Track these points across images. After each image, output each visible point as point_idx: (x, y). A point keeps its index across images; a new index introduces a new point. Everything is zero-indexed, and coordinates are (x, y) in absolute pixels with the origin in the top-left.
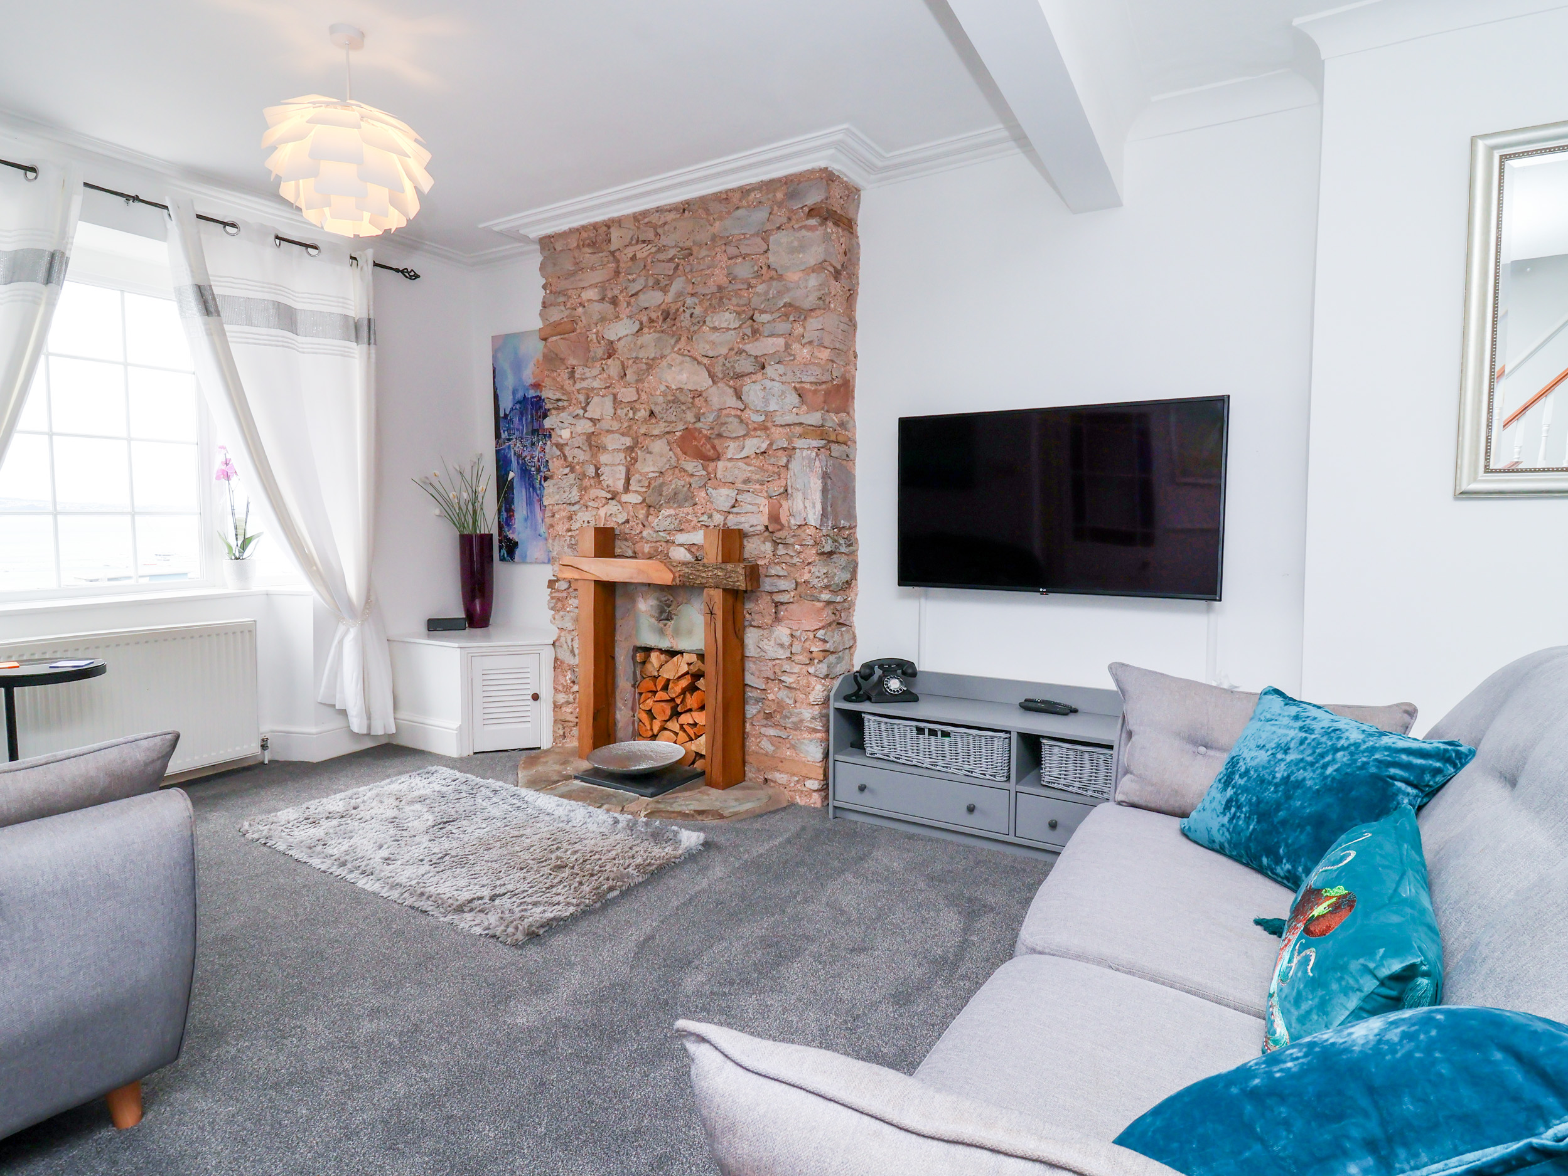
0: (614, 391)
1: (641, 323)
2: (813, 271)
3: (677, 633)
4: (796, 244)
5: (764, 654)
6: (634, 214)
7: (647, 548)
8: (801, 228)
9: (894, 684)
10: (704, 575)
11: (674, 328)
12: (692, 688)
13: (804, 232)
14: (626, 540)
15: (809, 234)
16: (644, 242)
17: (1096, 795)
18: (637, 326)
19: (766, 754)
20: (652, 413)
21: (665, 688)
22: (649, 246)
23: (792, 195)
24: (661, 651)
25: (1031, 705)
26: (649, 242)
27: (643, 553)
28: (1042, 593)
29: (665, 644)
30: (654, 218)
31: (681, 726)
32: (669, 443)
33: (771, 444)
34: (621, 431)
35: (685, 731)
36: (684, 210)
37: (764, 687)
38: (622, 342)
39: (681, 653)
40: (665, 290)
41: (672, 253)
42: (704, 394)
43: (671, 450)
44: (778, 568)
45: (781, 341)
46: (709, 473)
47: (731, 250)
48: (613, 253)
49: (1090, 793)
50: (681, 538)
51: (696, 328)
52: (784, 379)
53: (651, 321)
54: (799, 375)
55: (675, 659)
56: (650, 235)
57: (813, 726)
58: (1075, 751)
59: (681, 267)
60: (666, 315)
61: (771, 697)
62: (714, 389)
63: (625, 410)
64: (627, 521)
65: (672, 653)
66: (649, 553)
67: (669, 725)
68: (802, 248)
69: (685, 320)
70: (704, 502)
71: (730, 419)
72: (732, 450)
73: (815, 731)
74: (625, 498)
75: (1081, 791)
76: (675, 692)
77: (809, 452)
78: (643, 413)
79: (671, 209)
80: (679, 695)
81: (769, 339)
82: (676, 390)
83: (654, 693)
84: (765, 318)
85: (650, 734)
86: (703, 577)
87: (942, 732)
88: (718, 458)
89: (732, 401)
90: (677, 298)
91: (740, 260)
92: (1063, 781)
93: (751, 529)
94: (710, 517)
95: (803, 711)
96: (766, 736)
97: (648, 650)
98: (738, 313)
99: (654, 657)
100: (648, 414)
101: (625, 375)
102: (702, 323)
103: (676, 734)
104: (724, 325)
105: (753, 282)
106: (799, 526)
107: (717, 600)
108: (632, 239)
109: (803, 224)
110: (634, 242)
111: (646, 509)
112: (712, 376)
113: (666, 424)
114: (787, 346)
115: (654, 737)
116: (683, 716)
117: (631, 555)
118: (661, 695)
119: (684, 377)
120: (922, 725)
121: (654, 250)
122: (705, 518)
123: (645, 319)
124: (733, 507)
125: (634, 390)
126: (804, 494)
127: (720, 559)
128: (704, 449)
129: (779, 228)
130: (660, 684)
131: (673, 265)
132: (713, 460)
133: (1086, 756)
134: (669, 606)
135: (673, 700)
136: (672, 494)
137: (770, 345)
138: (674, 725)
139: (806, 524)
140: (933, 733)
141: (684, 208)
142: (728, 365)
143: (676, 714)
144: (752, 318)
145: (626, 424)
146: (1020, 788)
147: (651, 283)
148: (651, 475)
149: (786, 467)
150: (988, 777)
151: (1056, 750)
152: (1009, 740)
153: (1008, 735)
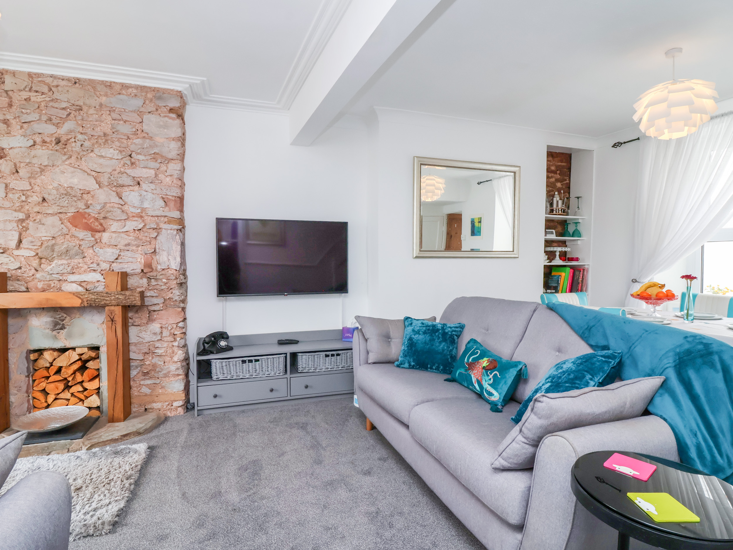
0: (5, 181)
1: (35, 142)
2: (173, 140)
3: (69, 336)
4: (161, 123)
5: (142, 340)
6: (29, 72)
7: (40, 285)
8: (165, 116)
9: (223, 343)
10: (108, 299)
11: (65, 150)
12: (83, 368)
13: (166, 119)
14: (18, 280)
15: (170, 121)
16: (37, 92)
17: (320, 371)
18: (31, 143)
19: (146, 395)
20: (44, 200)
21: (59, 371)
22: (44, 96)
23: (160, 98)
24: (54, 350)
25: (281, 342)
26: (43, 93)
27: (37, 288)
28: (285, 295)
29: (59, 345)
30: (49, 80)
31: (72, 394)
32: (61, 220)
33: (145, 226)
34: (14, 208)
35: (75, 397)
36: (75, 83)
37: (142, 358)
38: (16, 151)
39: (74, 349)
40: (57, 125)
41: (64, 105)
42: (92, 193)
43: (62, 223)
44: (152, 292)
45: (153, 172)
46: (96, 240)
47: (115, 115)
48: (6, 92)
49: (317, 370)
50: (72, 278)
51: (85, 153)
52: (155, 192)
53: (44, 142)
54: (165, 191)
55: (67, 353)
56: (45, 89)
57: (177, 373)
58: (312, 355)
59: (72, 115)
60: (58, 142)
61: (147, 363)
62: (101, 191)
63: (17, 195)
64: (20, 268)
65: (63, 350)
66: (42, 288)
67: (62, 396)
68: (166, 126)
69: (75, 147)
70: (91, 256)
71: (115, 209)
72: (115, 226)
73: (178, 375)
74: (16, 252)
75: (314, 371)
76: (67, 373)
77: (172, 231)
78: (35, 198)
79: (69, 80)
80: (72, 374)
81: (144, 169)
82: (68, 187)
83: (48, 378)
84: (141, 157)
85: (46, 404)
86: (106, 300)
87: (249, 360)
88: (104, 231)
89: (117, 200)
90: (69, 132)
91: (122, 122)
92: (307, 369)
93: (132, 272)
94: (98, 265)
95: (171, 366)
96: (145, 385)
97: (40, 351)
98: (121, 152)
99: (48, 356)
100: (41, 199)
101: (17, 172)
102: (89, 151)
103: (68, 400)
104: (110, 156)
105: (131, 136)
106: (163, 269)
107: (117, 312)
108: (26, 87)
109: (167, 115)
110: (27, 89)
111: (38, 260)
112: (99, 183)
113: (59, 208)
114: (156, 175)
115: (48, 406)
116: (73, 388)
117: (25, 290)
118: (53, 378)
119: (75, 181)
120: (245, 359)
121: (48, 99)
122: (95, 265)
123: (38, 140)
124: (117, 259)
125: (28, 183)
126: (168, 253)
127: (119, 289)
128: (92, 225)
129: (149, 112)
130: (53, 370)
131: (66, 113)
132: (99, 232)
133: (316, 356)
134: (63, 320)
135: (65, 379)
136: (65, 251)
137: (138, 172)
138: (67, 395)
139: (168, 268)
140: (251, 361)
141: (76, 82)
142: (112, 178)
143: (67, 387)
144: (130, 156)
145: (18, 204)
146: (292, 376)
147: (44, 118)
148: (43, 239)
149: (156, 238)
150: (277, 374)
151: (304, 357)
152: (286, 357)
153: (285, 355)
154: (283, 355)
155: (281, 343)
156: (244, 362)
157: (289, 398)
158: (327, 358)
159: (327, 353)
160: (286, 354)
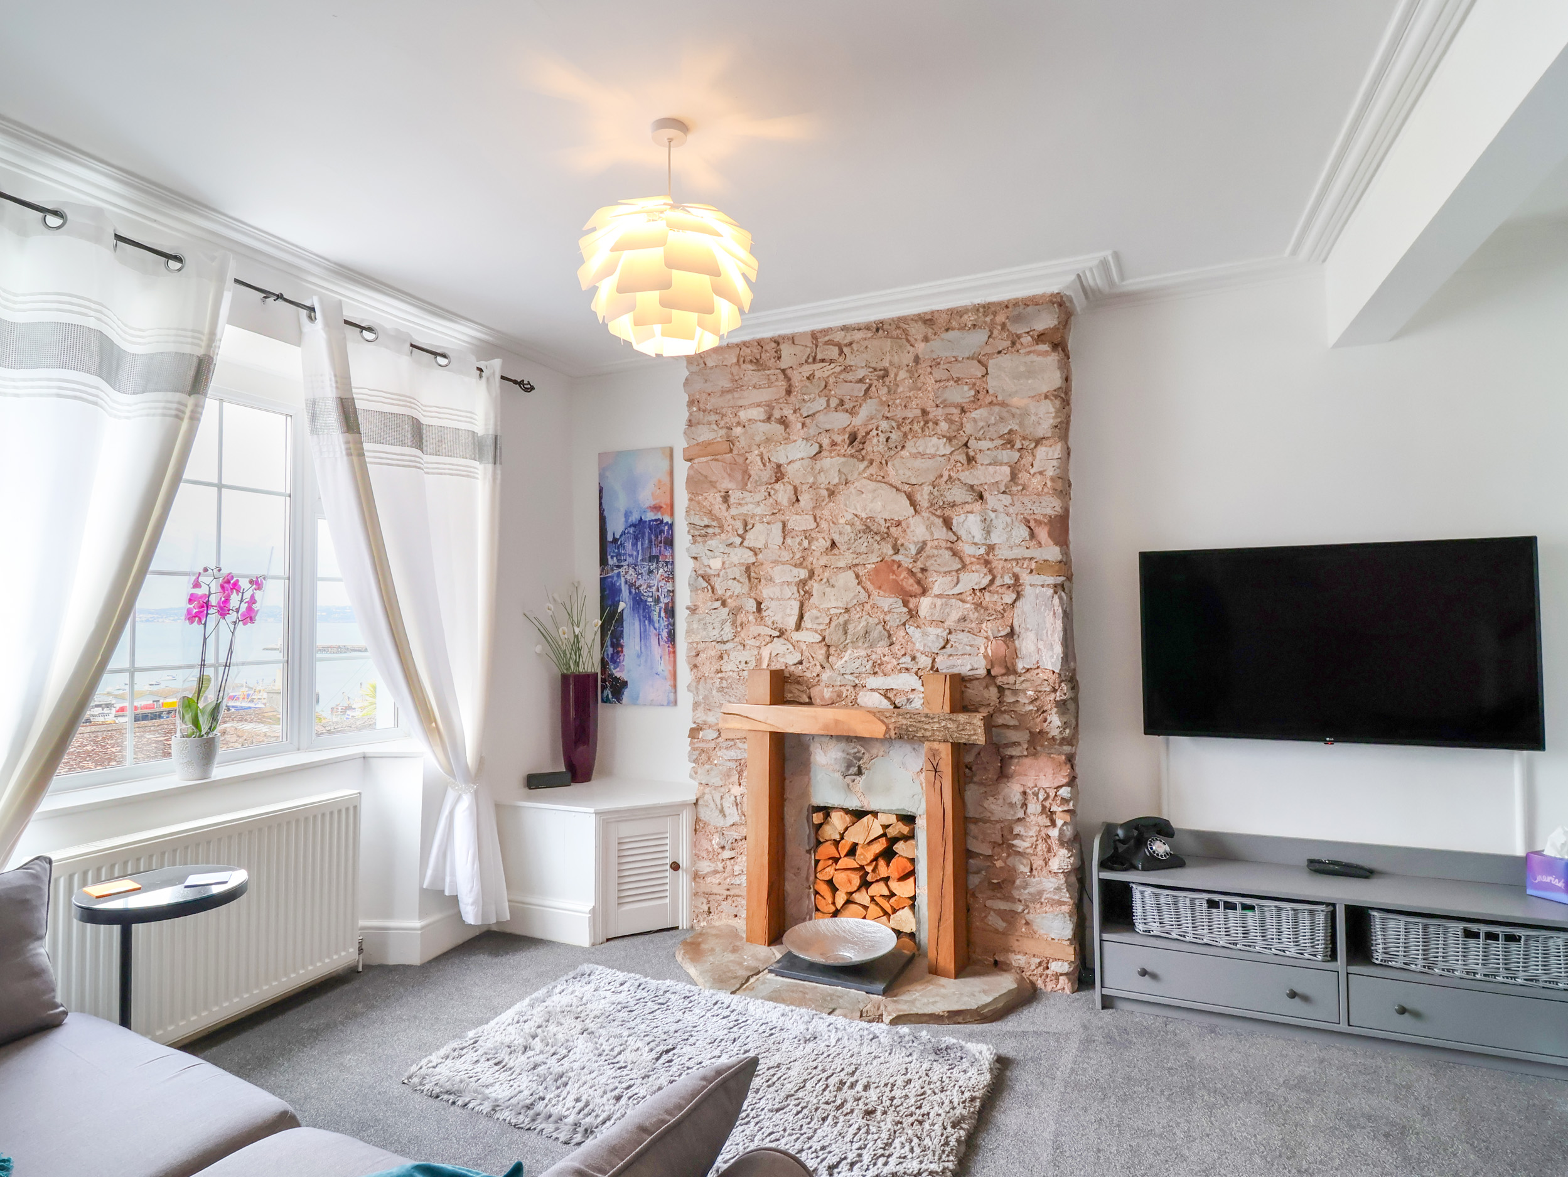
0: (783, 518)
1: (821, 446)
2: (1046, 397)
3: (869, 789)
4: (1022, 369)
5: (989, 814)
6: (813, 331)
7: (828, 694)
8: (1029, 353)
9: (1160, 848)
10: (926, 727)
11: (863, 452)
12: (888, 854)
13: (1033, 357)
14: (798, 683)
15: (1040, 359)
16: (823, 361)
17: (1446, 973)
18: (816, 448)
19: (996, 931)
20: (833, 544)
21: (852, 851)
22: (833, 365)
23: (1018, 319)
24: (847, 811)
25: (1320, 866)
26: (831, 361)
27: (823, 698)
28: (1326, 743)
29: (854, 804)
30: (839, 337)
31: (872, 899)
32: (857, 576)
33: (992, 582)
34: (793, 562)
35: (877, 904)
36: (877, 330)
37: (990, 853)
38: (797, 465)
39: (875, 814)
40: (852, 412)
41: (861, 373)
42: (904, 524)
43: (858, 584)
44: (1006, 716)
45: (1007, 470)
46: (910, 611)
47: (939, 373)
48: (783, 371)
49: (1438, 971)
50: (873, 682)
51: (893, 453)
52: (1011, 510)
53: (834, 444)
54: (1030, 506)
55: (865, 819)
56: (834, 352)
57: (1056, 897)
58: (1417, 924)
59: (873, 389)
60: (853, 438)
61: (999, 864)
62: (917, 517)
63: (798, 540)
64: (801, 663)
65: (858, 815)
66: (831, 698)
67: (857, 897)
68: (1030, 373)
69: (875, 446)
70: (903, 641)
71: (941, 552)
72: (939, 584)
73: (1061, 903)
74: (796, 636)
75: (1426, 970)
76: (865, 858)
77: (1044, 589)
78: (822, 544)
79: (868, 328)
80: (872, 861)
81: (990, 468)
82: (867, 519)
83: (836, 860)
84: (985, 444)
85: (832, 909)
86: (926, 730)
87: (1225, 902)
88: (924, 592)
89: (941, 533)
90: (869, 420)
91: (952, 382)
92: (1402, 959)
93: (971, 673)
94: (914, 658)
95: (1044, 880)
96: (995, 910)
97: (826, 811)
98: (950, 439)
99: (838, 820)
100: (829, 543)
101: (798, 500)
102: (899, 448)
103: (866, 908)
104: (932, 451)
105: (966, 406)
106: (1028, 670)
107: (943, 755)
108: (808, 357)
109: (1033, 348)
110: (811, 360)
111: (825, 649)
112: (913, 503)
113: (855, 556)
114: (1014, 477)
115: (836, 914)
116: (873, 886)
117: (807, 700)
118: (845, 862)
119: (878, 505)
120: (1216, 897)
121: (838, 369)
122: (908, 659)
123: (826, 442)
124: (944, 647)
125: (811, 518)
126: (1037, 634)
127: (947, 708)
128: (904, 584)
129: (1000, 352)
130: (844, 848)
131: (864, 387)
132: (915, 596)
134: (859, 759)
135: (862, 868)
136: (862, 632)
137: (981, 475)
138: (862, 897)
139: (1038, 667)
140: (1230, 906)
141: (878, 327)
142: (936, 493)
143: (865, 884)
144: (966, 445)
145: (798, 555)
146: (1353, 969)
147: (834, 402)
148: (833, 611)
149: (1013, 604)
150: (1307, 956)
151: (1391, 924)
152: (1332, 916)
153: (1330, 908)
154: (1323, 907)
155: (1320, 868)
156: (1212, 904)
157: (1343, 1027)
158: (1472, 942)
159: (1474, 927)
160: (1334, 905)
